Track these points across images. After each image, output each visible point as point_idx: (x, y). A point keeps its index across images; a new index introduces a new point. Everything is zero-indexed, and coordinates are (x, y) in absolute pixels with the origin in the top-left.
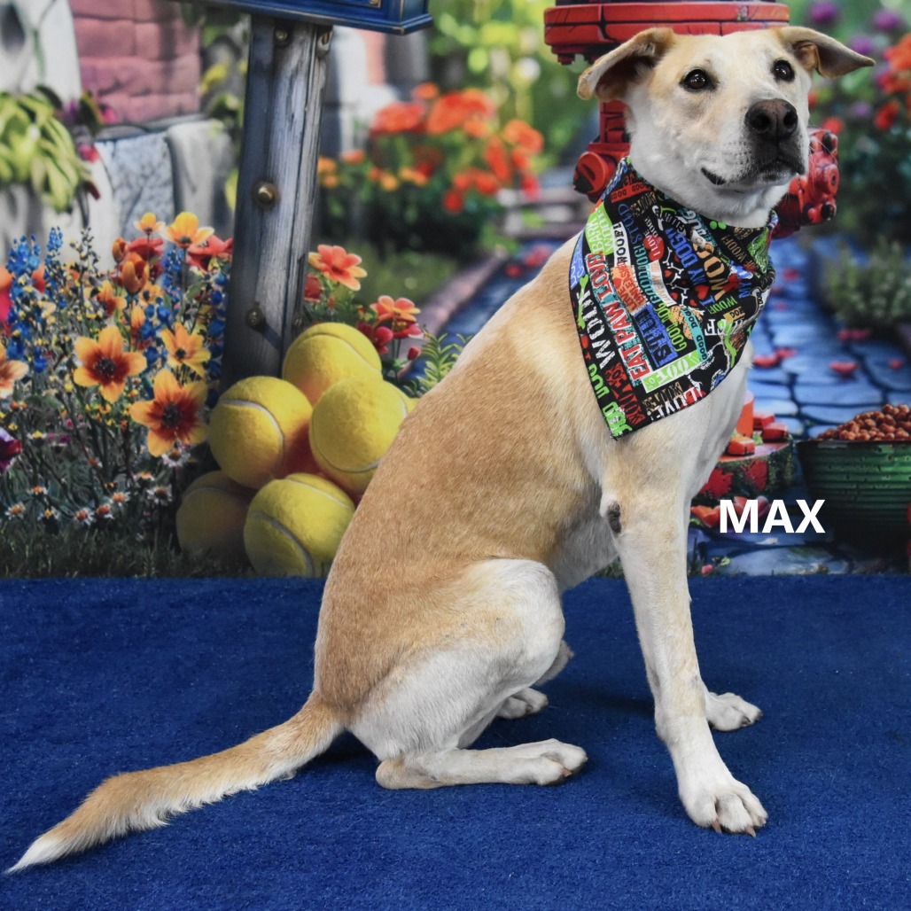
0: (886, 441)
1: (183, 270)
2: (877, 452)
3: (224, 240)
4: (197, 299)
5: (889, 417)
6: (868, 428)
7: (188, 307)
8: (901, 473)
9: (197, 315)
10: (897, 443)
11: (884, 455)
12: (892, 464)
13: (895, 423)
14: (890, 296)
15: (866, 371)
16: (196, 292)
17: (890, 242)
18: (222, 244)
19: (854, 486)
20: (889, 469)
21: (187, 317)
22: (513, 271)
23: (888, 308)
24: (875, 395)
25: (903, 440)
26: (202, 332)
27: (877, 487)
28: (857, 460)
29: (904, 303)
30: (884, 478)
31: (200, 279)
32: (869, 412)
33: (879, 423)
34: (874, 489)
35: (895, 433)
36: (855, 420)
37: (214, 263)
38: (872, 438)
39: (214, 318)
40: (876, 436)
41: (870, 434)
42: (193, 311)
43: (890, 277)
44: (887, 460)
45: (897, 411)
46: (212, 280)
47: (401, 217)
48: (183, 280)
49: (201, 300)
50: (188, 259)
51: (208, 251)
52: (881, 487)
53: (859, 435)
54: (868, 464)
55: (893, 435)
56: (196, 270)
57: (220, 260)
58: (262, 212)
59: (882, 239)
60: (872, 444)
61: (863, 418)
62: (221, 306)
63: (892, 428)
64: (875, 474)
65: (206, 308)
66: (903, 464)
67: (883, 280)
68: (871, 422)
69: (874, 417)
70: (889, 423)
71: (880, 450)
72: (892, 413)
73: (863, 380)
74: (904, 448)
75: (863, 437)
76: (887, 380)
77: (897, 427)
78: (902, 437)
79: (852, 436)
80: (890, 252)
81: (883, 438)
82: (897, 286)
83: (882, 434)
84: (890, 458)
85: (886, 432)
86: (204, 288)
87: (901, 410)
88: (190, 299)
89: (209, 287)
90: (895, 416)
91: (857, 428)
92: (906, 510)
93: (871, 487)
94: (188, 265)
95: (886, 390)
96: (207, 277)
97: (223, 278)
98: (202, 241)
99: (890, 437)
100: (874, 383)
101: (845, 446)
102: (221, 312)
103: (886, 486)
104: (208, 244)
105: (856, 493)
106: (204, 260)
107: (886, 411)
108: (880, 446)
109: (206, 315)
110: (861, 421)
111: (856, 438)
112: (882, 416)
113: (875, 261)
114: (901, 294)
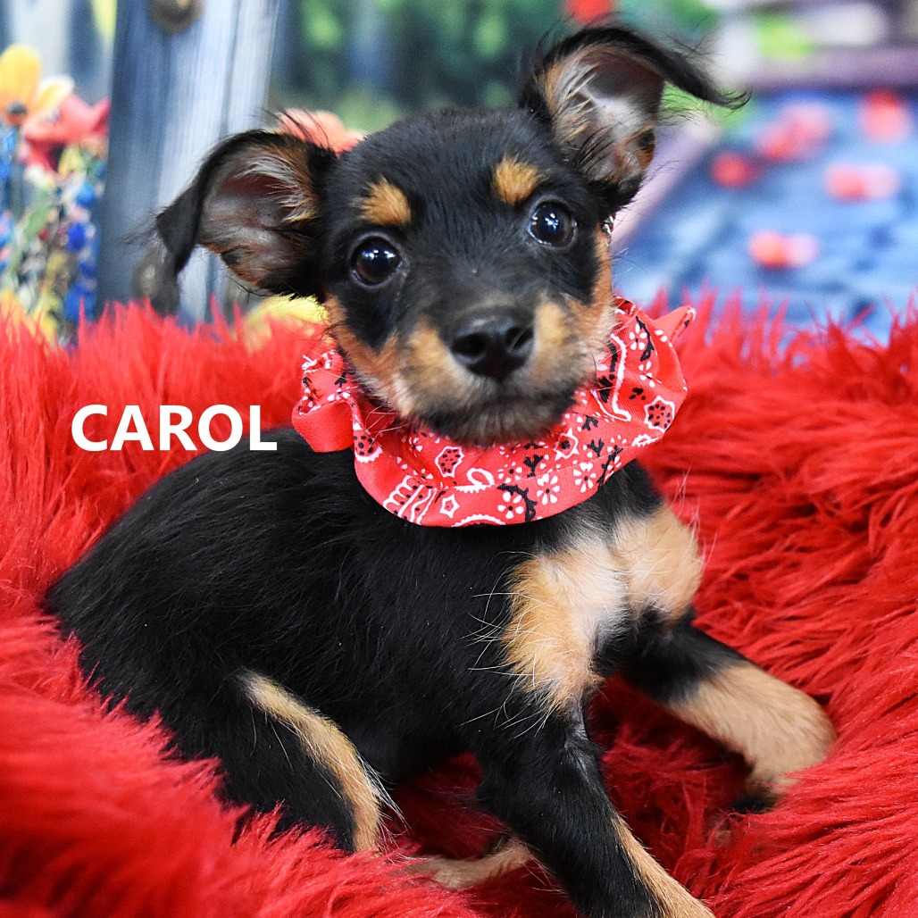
1: (15, 174)
3: (91, 104)
4: (43, 237)
7: (25, 257)
9: (42, 275)
16: (39, 225)
18: (89, 114)
21: (23, 279)
22: (731, 171)
26: (52, 313)
31: (45, 195)
37: (72, 159)
39: (73, 282)
42: (33, 266)
46: (69, 197)
47: (467, 43)
48: (16, 197)
49: (48, 240)
50: (24, 150)
51: (60, 132)
56: (38, 176)
57: (83, 151)
58: (166, 37)
62: (86, 255)
65: (57, 261)
86: (53, 215)
88: (29, 238)
89: (62, 214)
94: (24, 165)
96: (59, 191)
97: (87, 195)
98: (49, 111)
102: (87, 271)
104: (61, 117)
106: (52, 152)
109: (58, 276)
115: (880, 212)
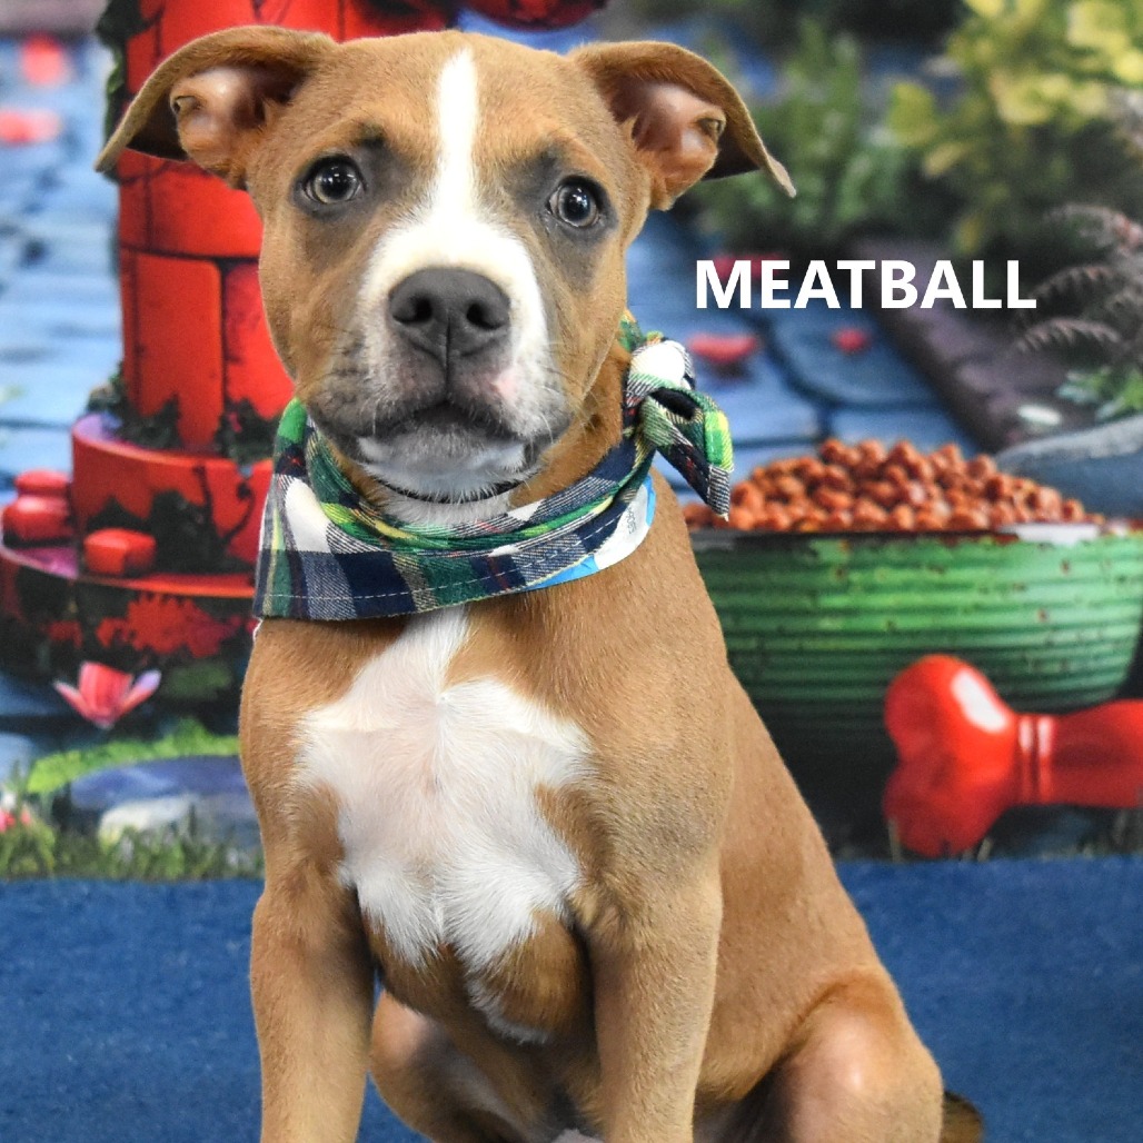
0: (830, 532)
2: (808, 559)
5: (837, 472)
6: (784, 498)
8: (871, 612)
10: (856, 535)
11: (824, 567)
12: (845, 588)
13: (850, 485)
14: (833, 171)
15: (777, 358)
17: (831, 33)
19: (753, 644)
20: (838, 601)
23: (829, 200)
24: (801, 417)
25: (871, 528)
27: (809, 644)
28: (760, 578)
29: (867, 189)
30: (827, 624)
32: (787, 459)
33: (813, 487)
34: (801, 652)
35: (852, 510)
36: (754, 480)
38: (797, 523)
40: (802, 520)
41: (789, 514)
43: (834, 122)
44: (831, 578)
45: (855, 456)
52: (819, 644)
53: (763, 516)
54: (787, 589)
55: (845, 518)
59: (811, 29)
60: (794, 539)
61: (773, 474)
63: (842, 499)
64: (806, 613)
66: (872, 589)
67: (815, 130)
68: (792, 486)
69: (799, 472)
70: (834, 484)
71: (814, 553)
72: (843, 461)
73: (768, 382)
74: (874, 549)
75: (772, 523)
76: (829, 378)
77: (857, 495)
78: (867, 520)
79: (746, 518)
80: (831, 62)
81: (821, 524)
82: (850, 145)
83: (820, 515)
84: (840, 573)
85: (829, 508)
87: (866, 453)
90: (852, 470)
91: (756, 498)
92: (880, 703)
93: (793, 644)
95: (828, 406)
99: (838, 521)
100: (799, 387)
101: (727, 545)
103: (832, 644)
105: (756, 660)
107: (828, 457)
108: (817, 545)
110: (766, 483)
111: (757, 526)
112: (818, 469)
113: (794, 83)
114: (860, 167)
115: (43, 155)
